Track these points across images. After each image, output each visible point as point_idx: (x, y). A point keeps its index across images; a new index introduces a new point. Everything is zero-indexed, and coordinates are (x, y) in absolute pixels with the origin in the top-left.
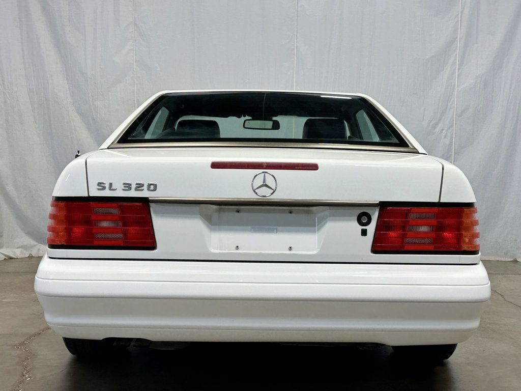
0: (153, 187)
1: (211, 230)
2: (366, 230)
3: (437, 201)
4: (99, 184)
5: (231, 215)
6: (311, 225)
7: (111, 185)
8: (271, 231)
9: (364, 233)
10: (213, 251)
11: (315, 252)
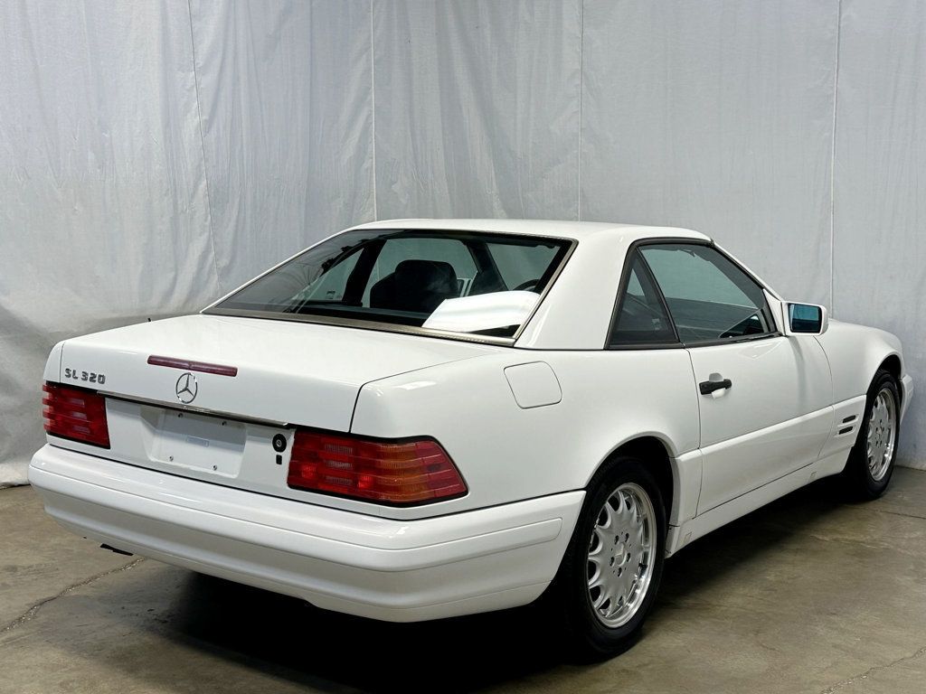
0: (102, 379)
1: (154, 433)
2: (281, 457)
3: (347, 431)
4: (67, 370)
5: (173, 418)
6: (238, 443)
7: (74, 371)
8: (203, 443)
9: (279, 460)
10: (153, 459)
11: (234, 476)
